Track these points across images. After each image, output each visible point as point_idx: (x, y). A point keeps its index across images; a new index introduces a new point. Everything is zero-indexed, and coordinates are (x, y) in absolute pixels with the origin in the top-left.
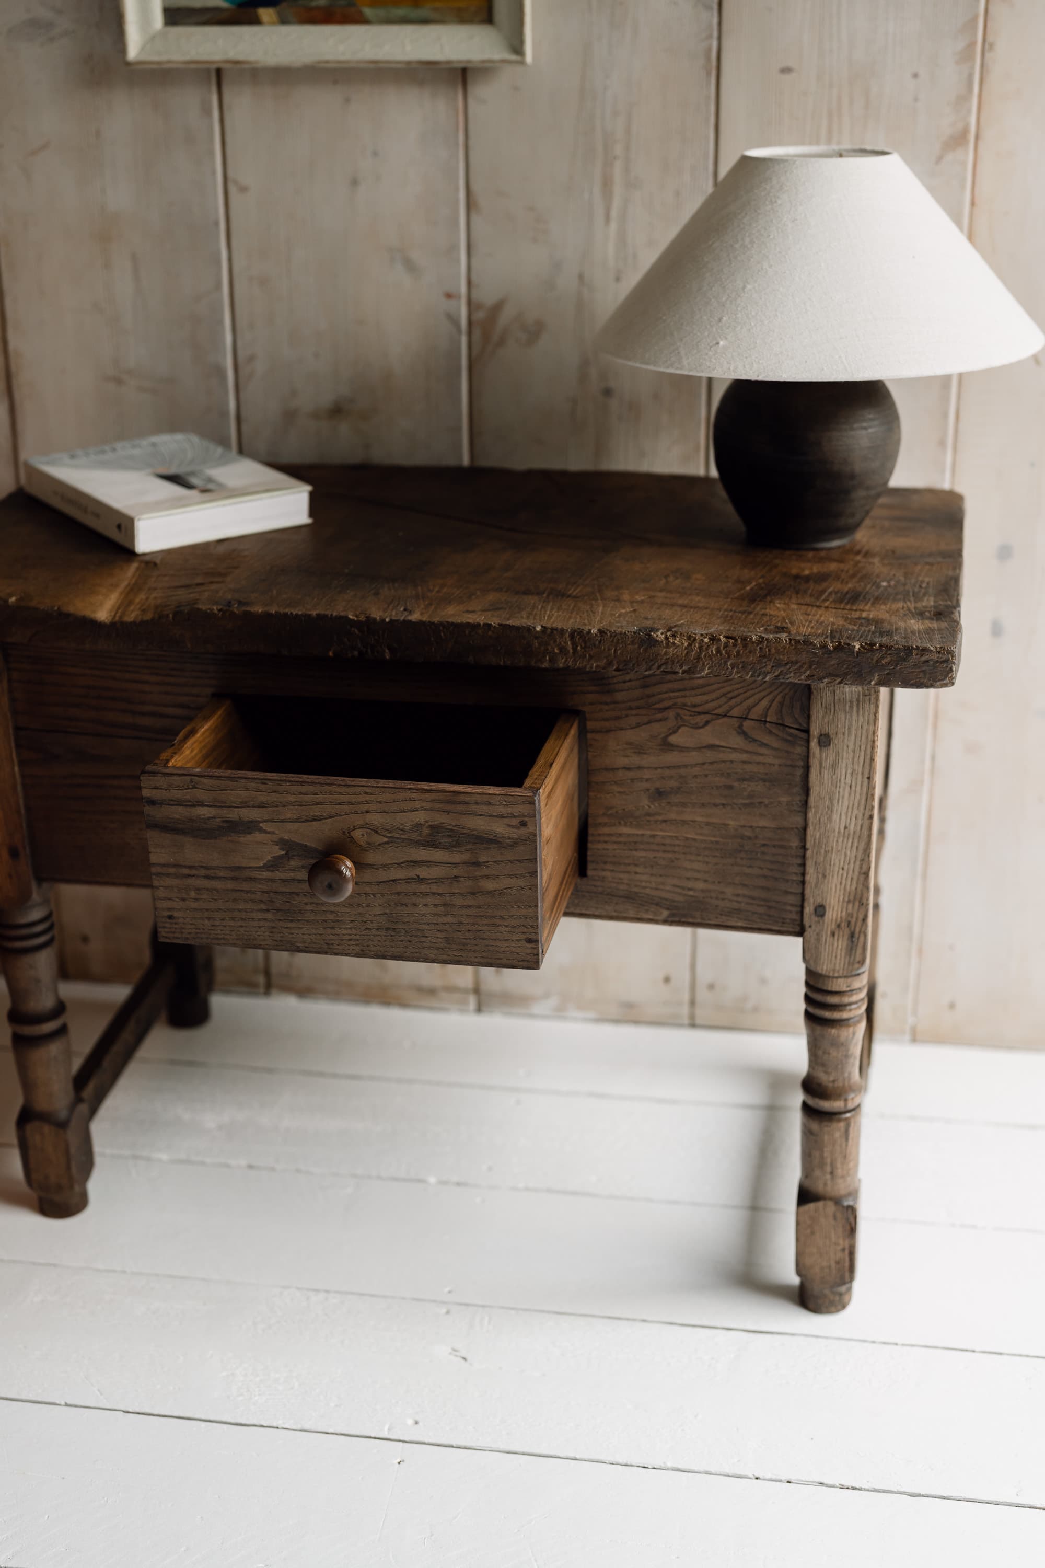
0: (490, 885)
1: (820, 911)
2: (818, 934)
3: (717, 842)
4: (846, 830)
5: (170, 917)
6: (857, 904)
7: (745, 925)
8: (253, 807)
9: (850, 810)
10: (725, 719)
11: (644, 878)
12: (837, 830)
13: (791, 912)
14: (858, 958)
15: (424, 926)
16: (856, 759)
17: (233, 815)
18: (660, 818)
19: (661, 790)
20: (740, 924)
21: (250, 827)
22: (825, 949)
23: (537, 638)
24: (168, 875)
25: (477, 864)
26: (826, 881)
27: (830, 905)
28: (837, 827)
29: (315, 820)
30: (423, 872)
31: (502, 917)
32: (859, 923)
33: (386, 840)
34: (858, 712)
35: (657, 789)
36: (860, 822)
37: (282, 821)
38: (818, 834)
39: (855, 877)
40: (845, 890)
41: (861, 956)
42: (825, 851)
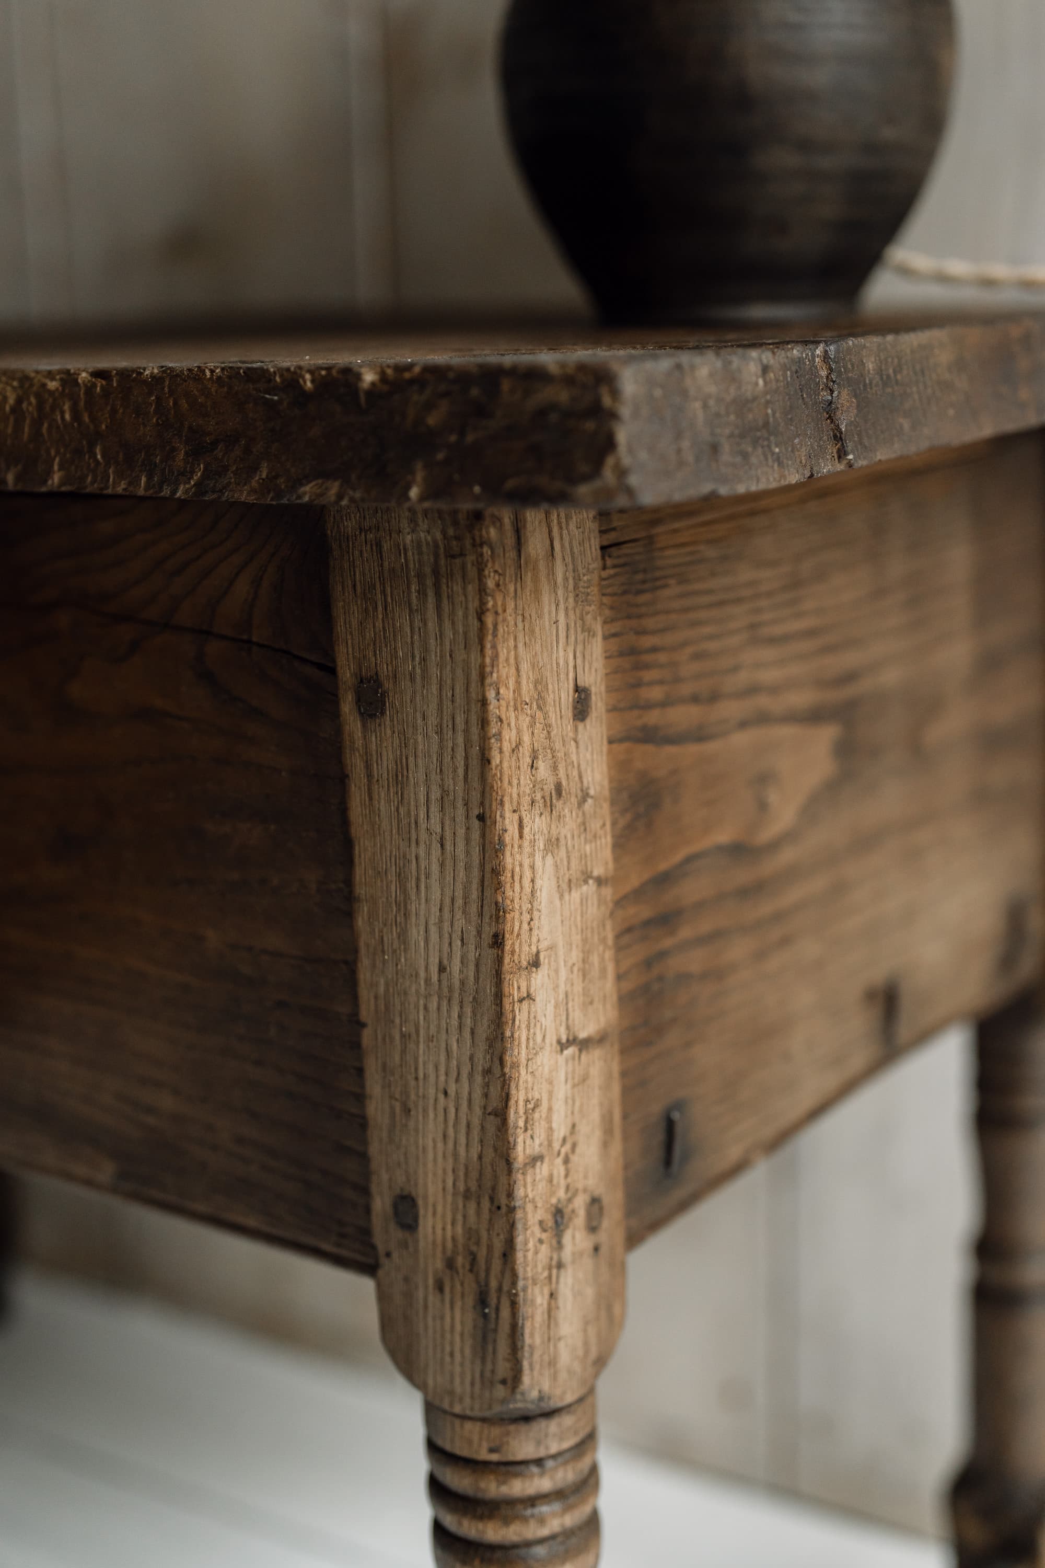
1: (406, 1210)
2: (406, 1280)
4: (444, 976)
6: (486, 1204)
9: (447, 915)
10: (166, 636)
11: (62, 1067)
12: (422, 974)
13: (348, 1203)
14: (503, 1368)
16: (447, 759)
18: (74, 909)
19: (70, 832)
20: (252, 1222)
22: (426, 1327)
26: (412, 1124)
27: (425, 1197)
28: (422, 963)
32: (497, 1264)
34: (439, 608)
35: (61, 830)
36: (472, 956)
38: (382, 981)
39: (476, 1122)
40: (455, 1155)
41: (508, 1365)
42: (403, 1036)
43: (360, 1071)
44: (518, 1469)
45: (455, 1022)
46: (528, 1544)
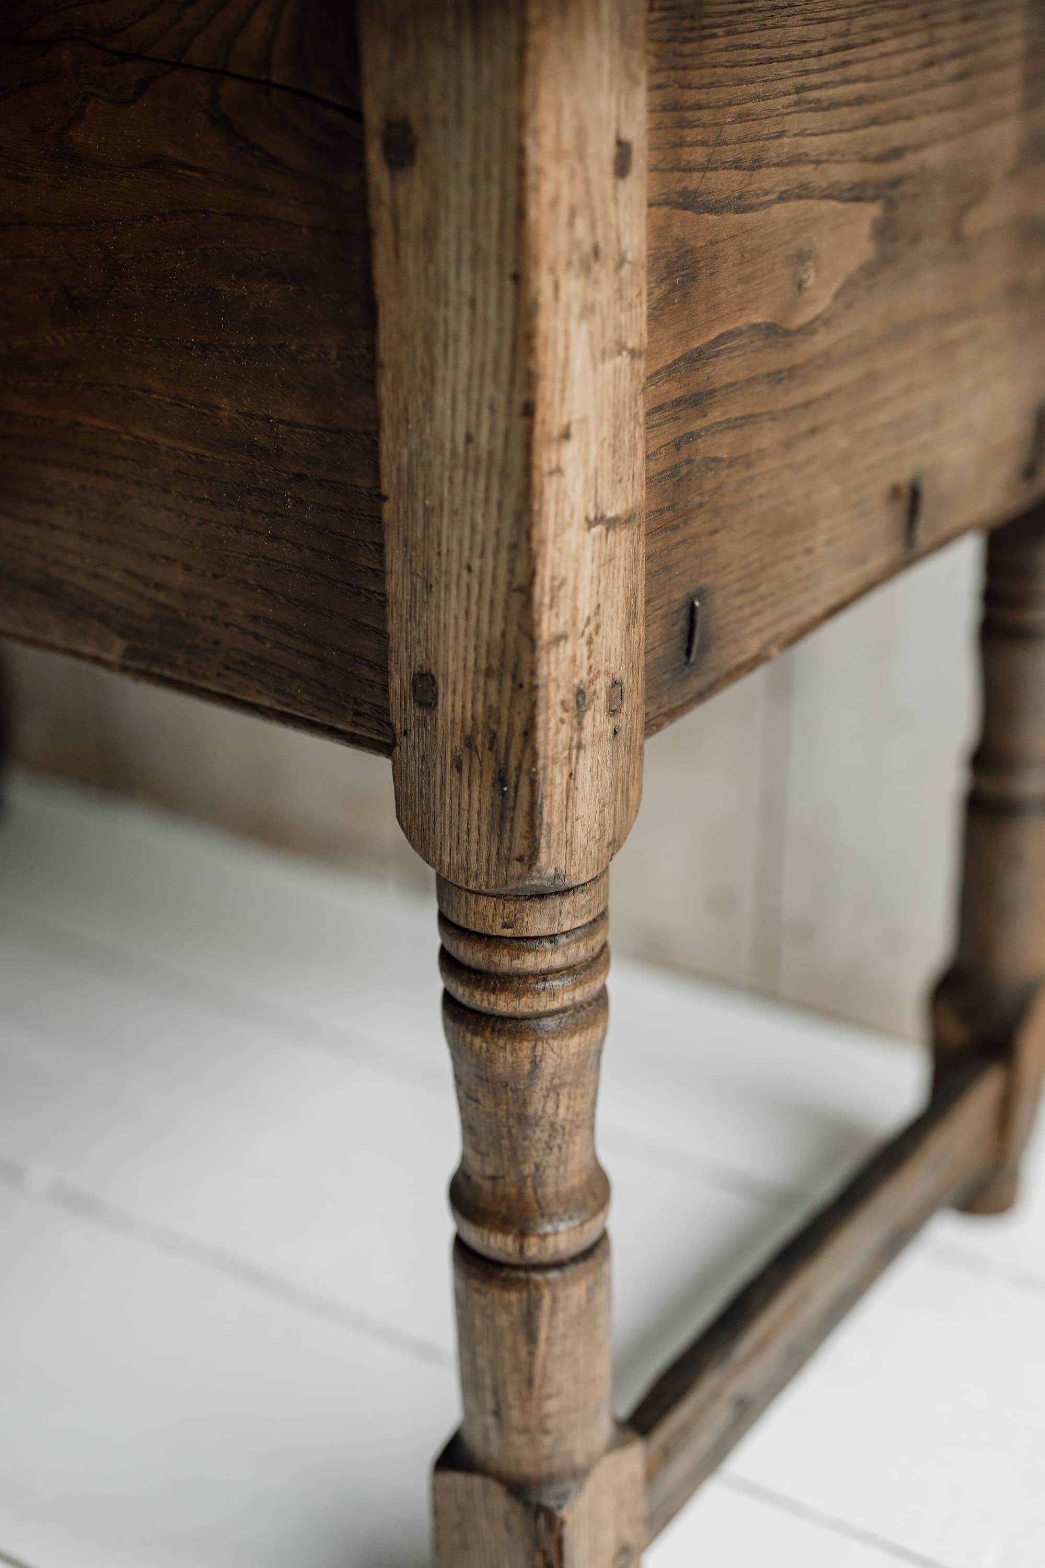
1: (425, 688)
2: (423, 757)
4: (471, 447)
6: (508, 682)
7: (278, 707)
9: (476, 381)
10: (179, 77)
11: (69, 541)
12: (448, 445)
14: (520, 845)
16: (480, 213)
18: (80, 376)
19: (74, 292)
20: (265, 701)
22: (443, 805)
26: (433, 601)
27: (445, 675)
28: (448, 433)
32: (517, 743)
34: (476, 43)
35: (65, 290)
36: (501, 424)
38: (405, 452)
39: (500, 598)
40: (478, 634)
41: (525, 842)
42: (426, 509)
43: (380, 547)
44: (531, 944)
45: (481, 495)
46: (539, 1016)
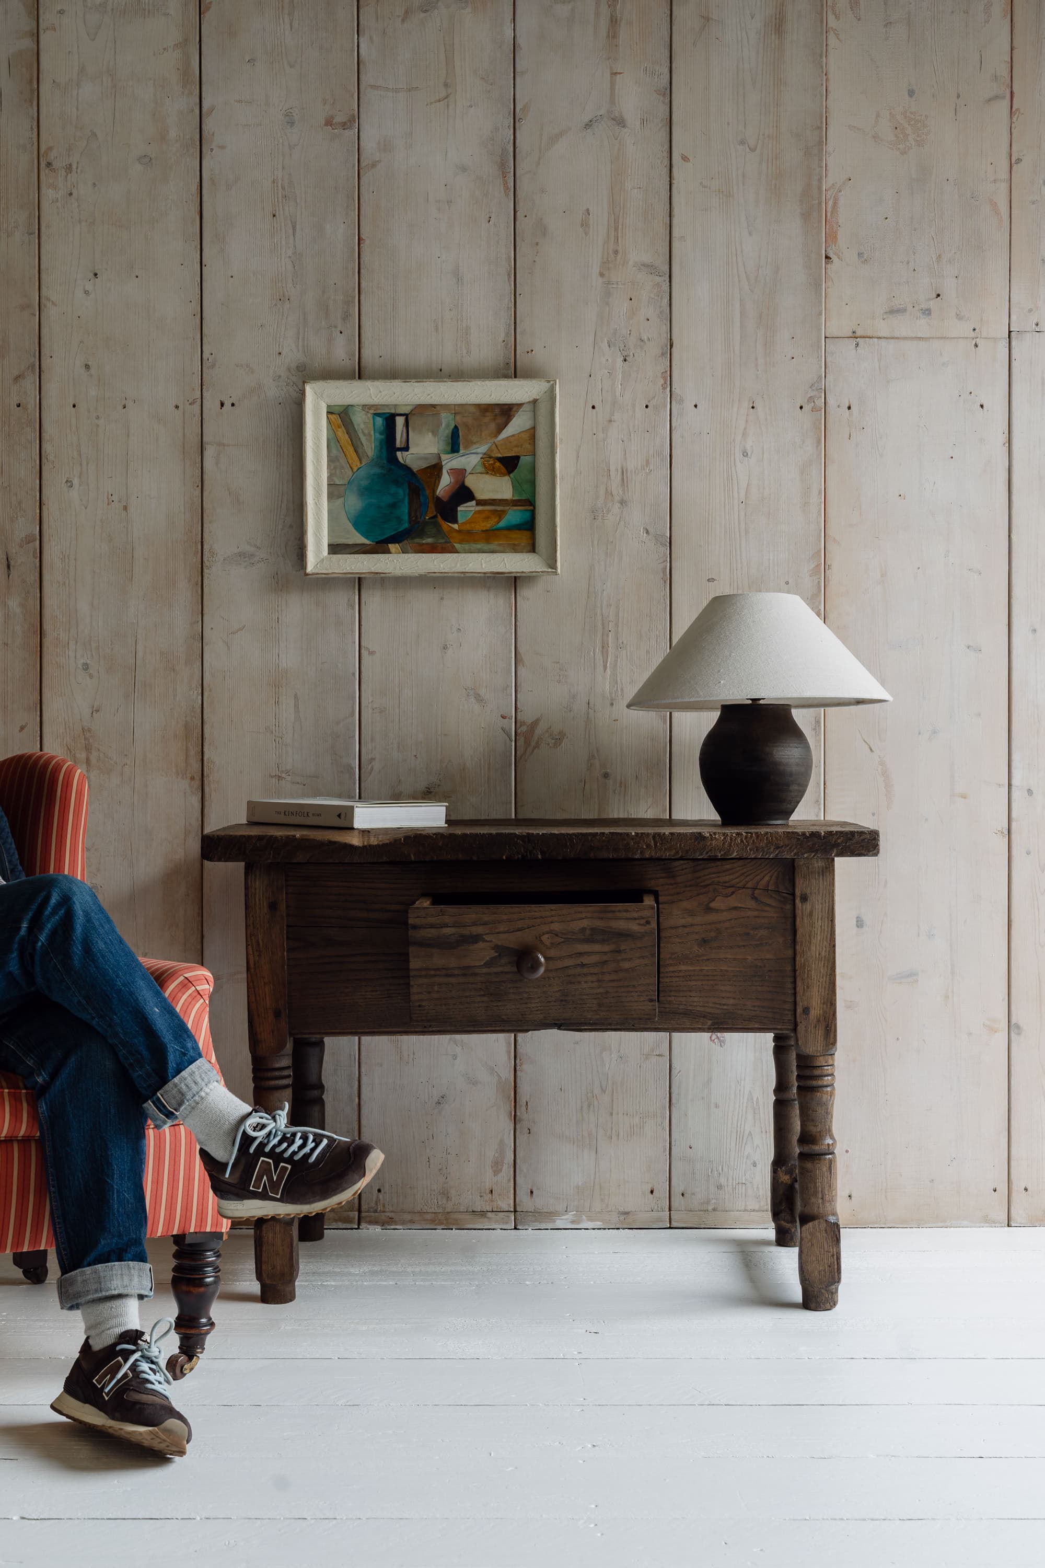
0: (626, 965)
1: (806, 1011)
2: (805, 1027)
3: (741, 971)
4: (820, 956)
5: (420, 1006)
6: (829, 1004)
8: (480, 925)
9: (821, 942)
10: (744, 890)
11: (696, 999)
12: (814, 956)
13: (787, 1014)
14: (832, 1040)
15: (584, 997)
16: (823, 909)
17: (466, 931)
18: (705, 958)
19: (706, 939)
20: (756, 1026)
21: (476, 939)
22: (811, 1037)
23: (632, 839)
24: (420, 976)
25: (619, 952)
26: (809, 991)
27: (812, 1006)
28: (814, 954)
29: (519, 931)
30: (586, 960)
31: (634, 986)
32: (831, 1018)
33: (563, 940)
34: (823, 879)
35: (703, 939)
36: (827, 951)
37: (498, 933)
38: (804, 959)
39: (827, 987)
40: (821, 995)
42: (808, 970)
43: (797, 982)
